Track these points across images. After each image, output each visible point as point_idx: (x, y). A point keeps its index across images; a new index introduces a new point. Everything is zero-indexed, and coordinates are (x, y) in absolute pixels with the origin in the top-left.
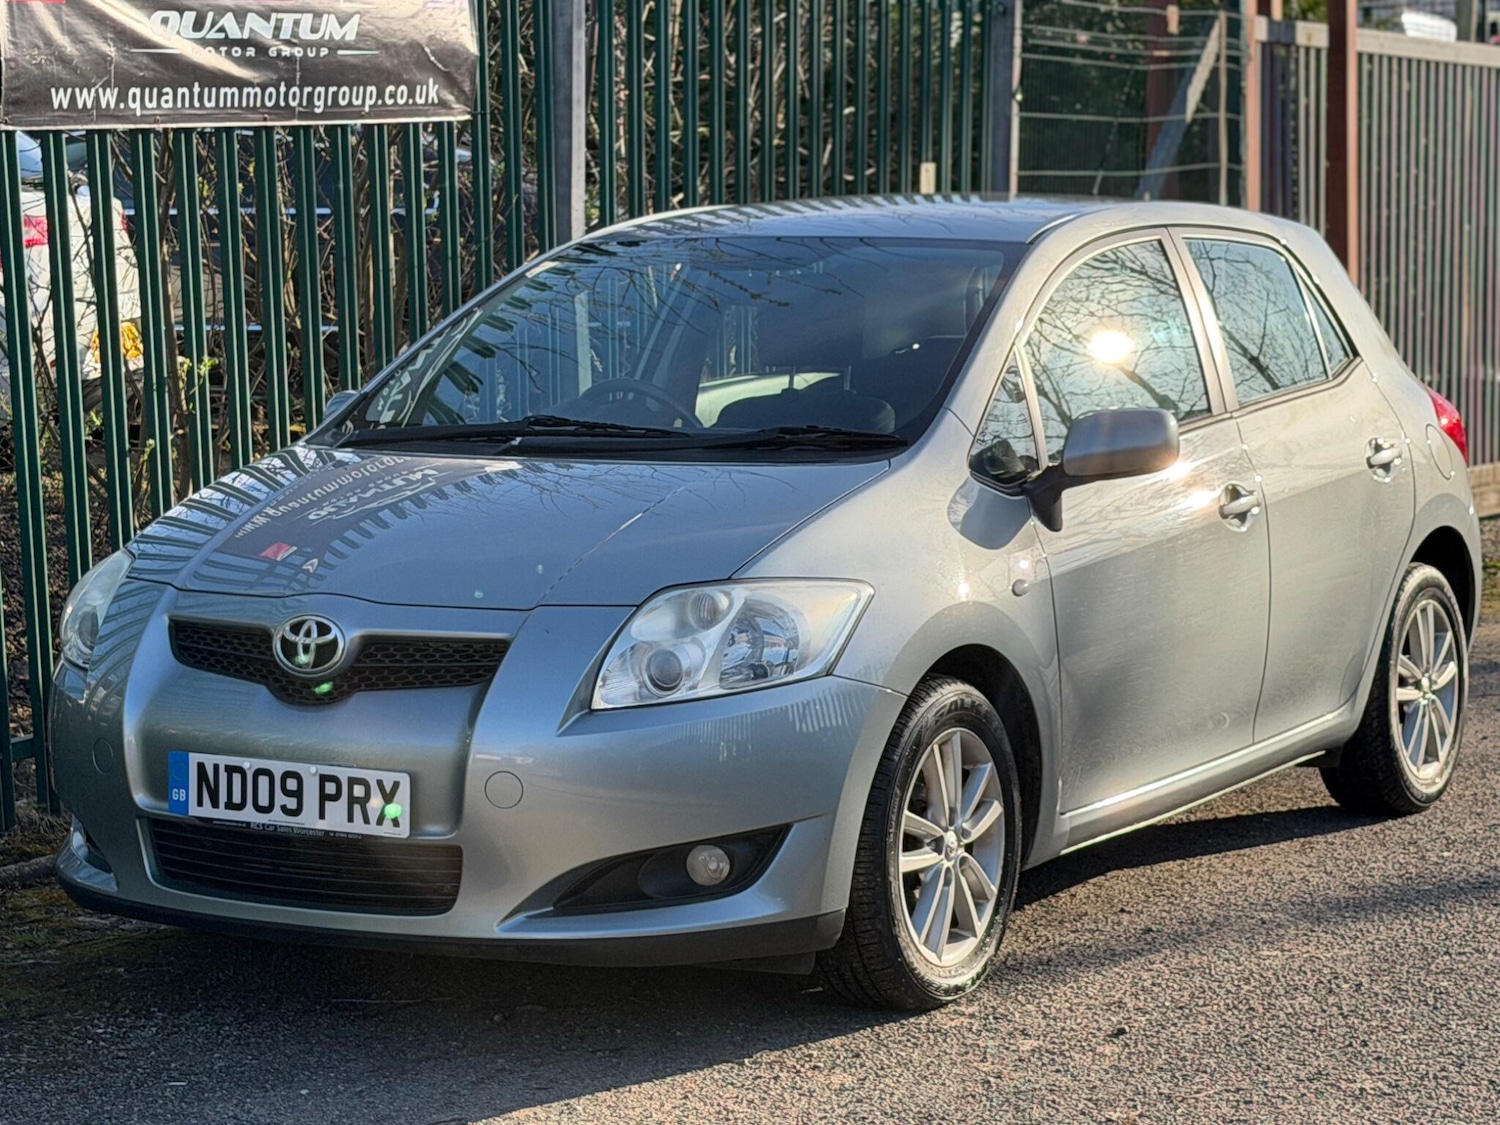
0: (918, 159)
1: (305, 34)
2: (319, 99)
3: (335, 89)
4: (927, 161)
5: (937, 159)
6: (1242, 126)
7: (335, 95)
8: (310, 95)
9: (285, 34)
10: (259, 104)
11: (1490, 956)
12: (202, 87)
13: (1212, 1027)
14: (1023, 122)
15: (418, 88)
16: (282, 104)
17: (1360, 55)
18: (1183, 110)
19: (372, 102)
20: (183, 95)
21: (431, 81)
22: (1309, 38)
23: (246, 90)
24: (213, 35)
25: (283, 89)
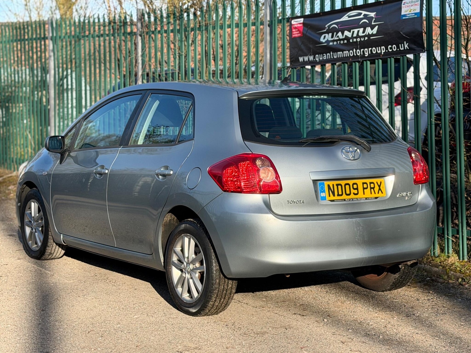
1: (361, 34)
2: (366, 52)
3: (371, 49)
7: (371, 51)
8: (363, 52)
9: (355, 35)
10: (348, 56)
12: (333, 53)
15: (400, 45)
16: (355, 55)
19: (384, 51)
20: (329, 55)
21: (405, 42)
23: (344, 52)
24: (336, 38)
25: (354, 51)
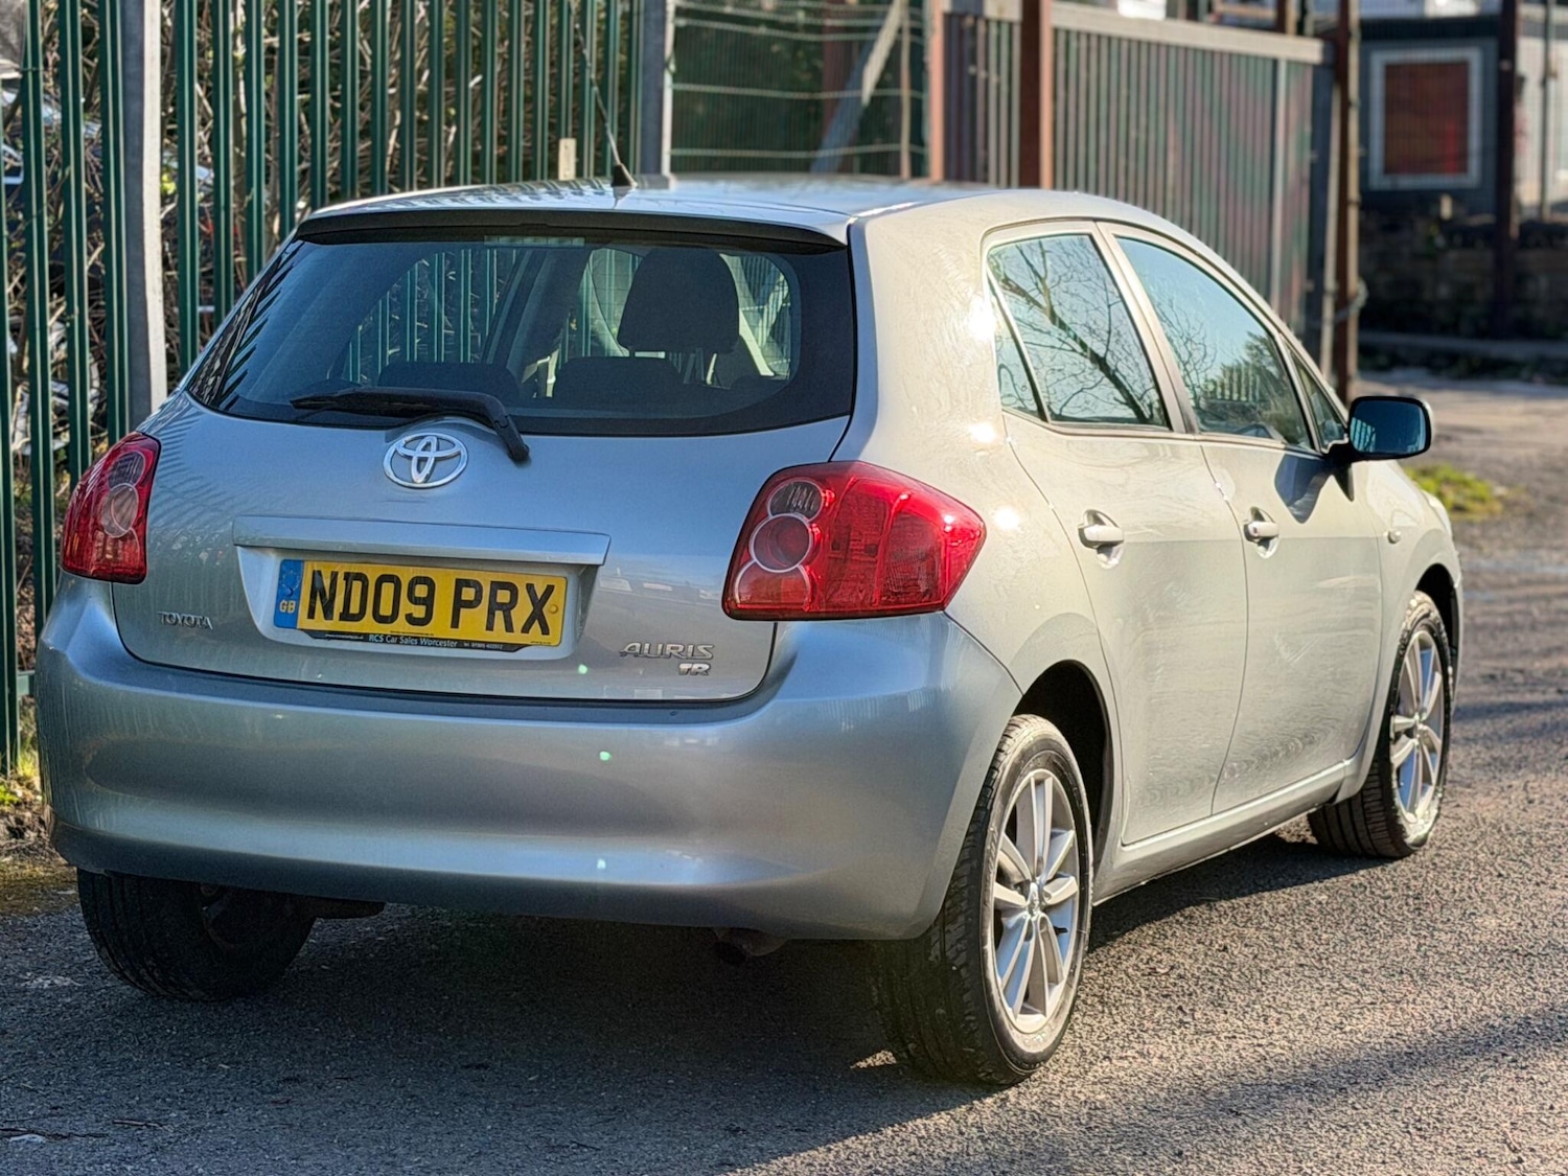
0: (556, 132)
4: (566, 136)
5: (578, 135)
6: (924, 107)
11: (1155, 1061)
13: (831, 1156)
14: (676, 95)
17: (1056, 31)
18: (859, 86)
22: (1001, 10)
